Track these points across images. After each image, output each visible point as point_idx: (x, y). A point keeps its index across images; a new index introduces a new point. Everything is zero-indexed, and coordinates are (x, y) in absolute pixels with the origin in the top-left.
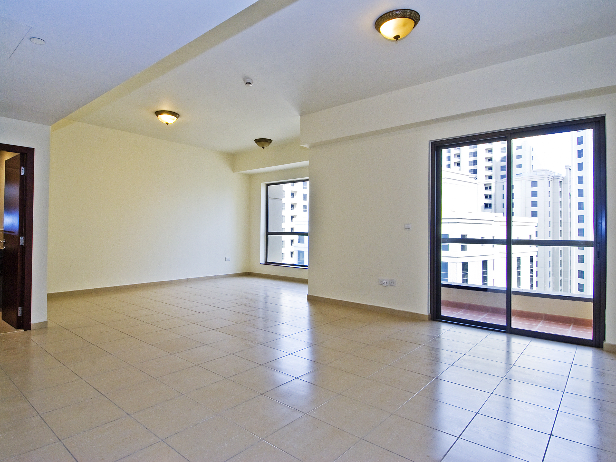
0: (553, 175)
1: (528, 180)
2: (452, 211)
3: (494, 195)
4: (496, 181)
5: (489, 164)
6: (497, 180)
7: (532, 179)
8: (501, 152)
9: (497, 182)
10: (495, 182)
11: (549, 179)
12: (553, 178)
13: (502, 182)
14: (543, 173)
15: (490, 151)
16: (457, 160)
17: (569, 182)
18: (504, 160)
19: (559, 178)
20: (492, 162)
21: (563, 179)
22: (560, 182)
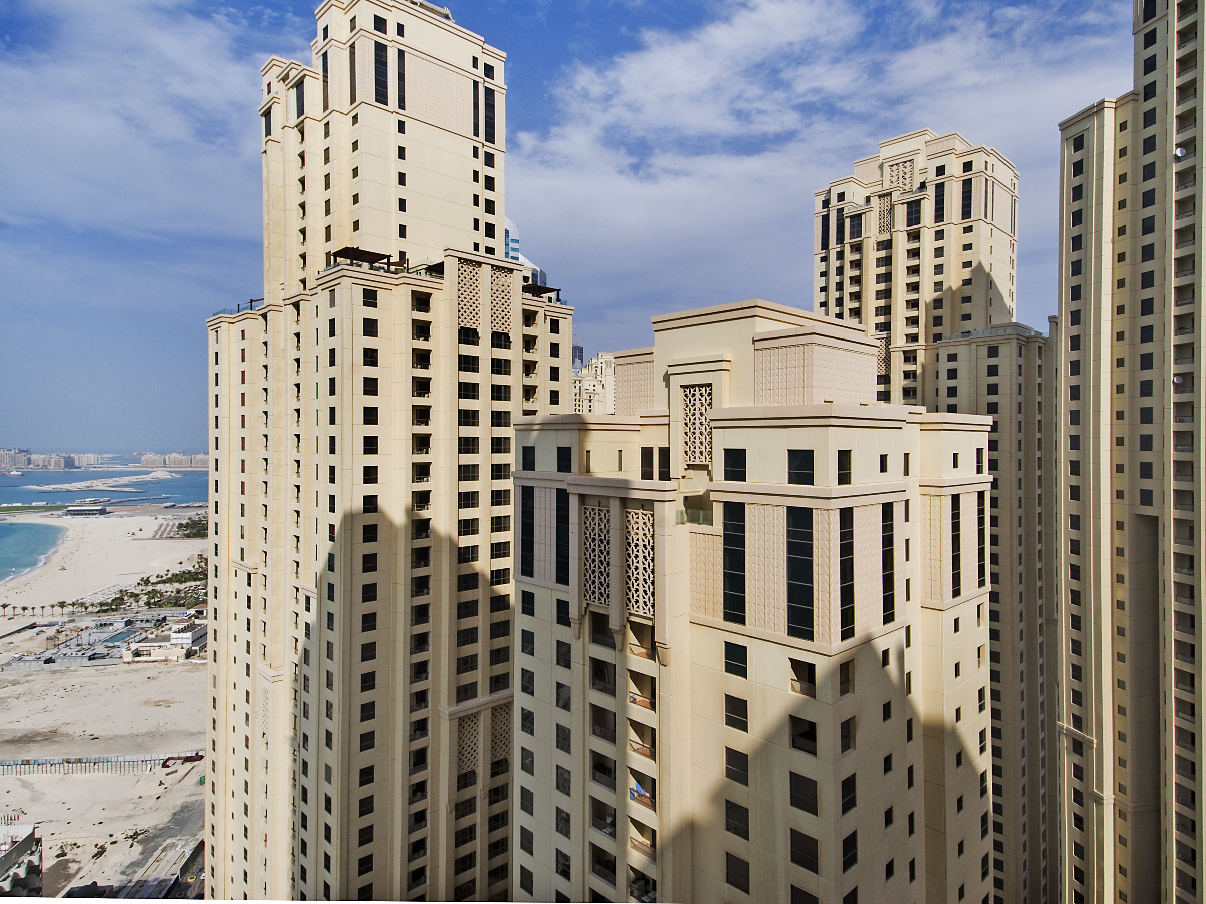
0: (1027, 335)
1: (981, 344)
3: (921, 372)
4: (926, 346)
5: (913, 313)
6: (927, 344)
7: (988, 343)
8: (934, 290)
9: (927, 348)
10: (922, 347)
11: (1020, 342)
12: (1025, 340)
13: (936, 347)
14: (1008, 331)
15: (915, 288)
16: (855, 304)
17: (1054, 348)
18: (939, 306)
19: (1039, 340)
20: (917, 310)
21: (1044, 342)
22: (1040, 347)
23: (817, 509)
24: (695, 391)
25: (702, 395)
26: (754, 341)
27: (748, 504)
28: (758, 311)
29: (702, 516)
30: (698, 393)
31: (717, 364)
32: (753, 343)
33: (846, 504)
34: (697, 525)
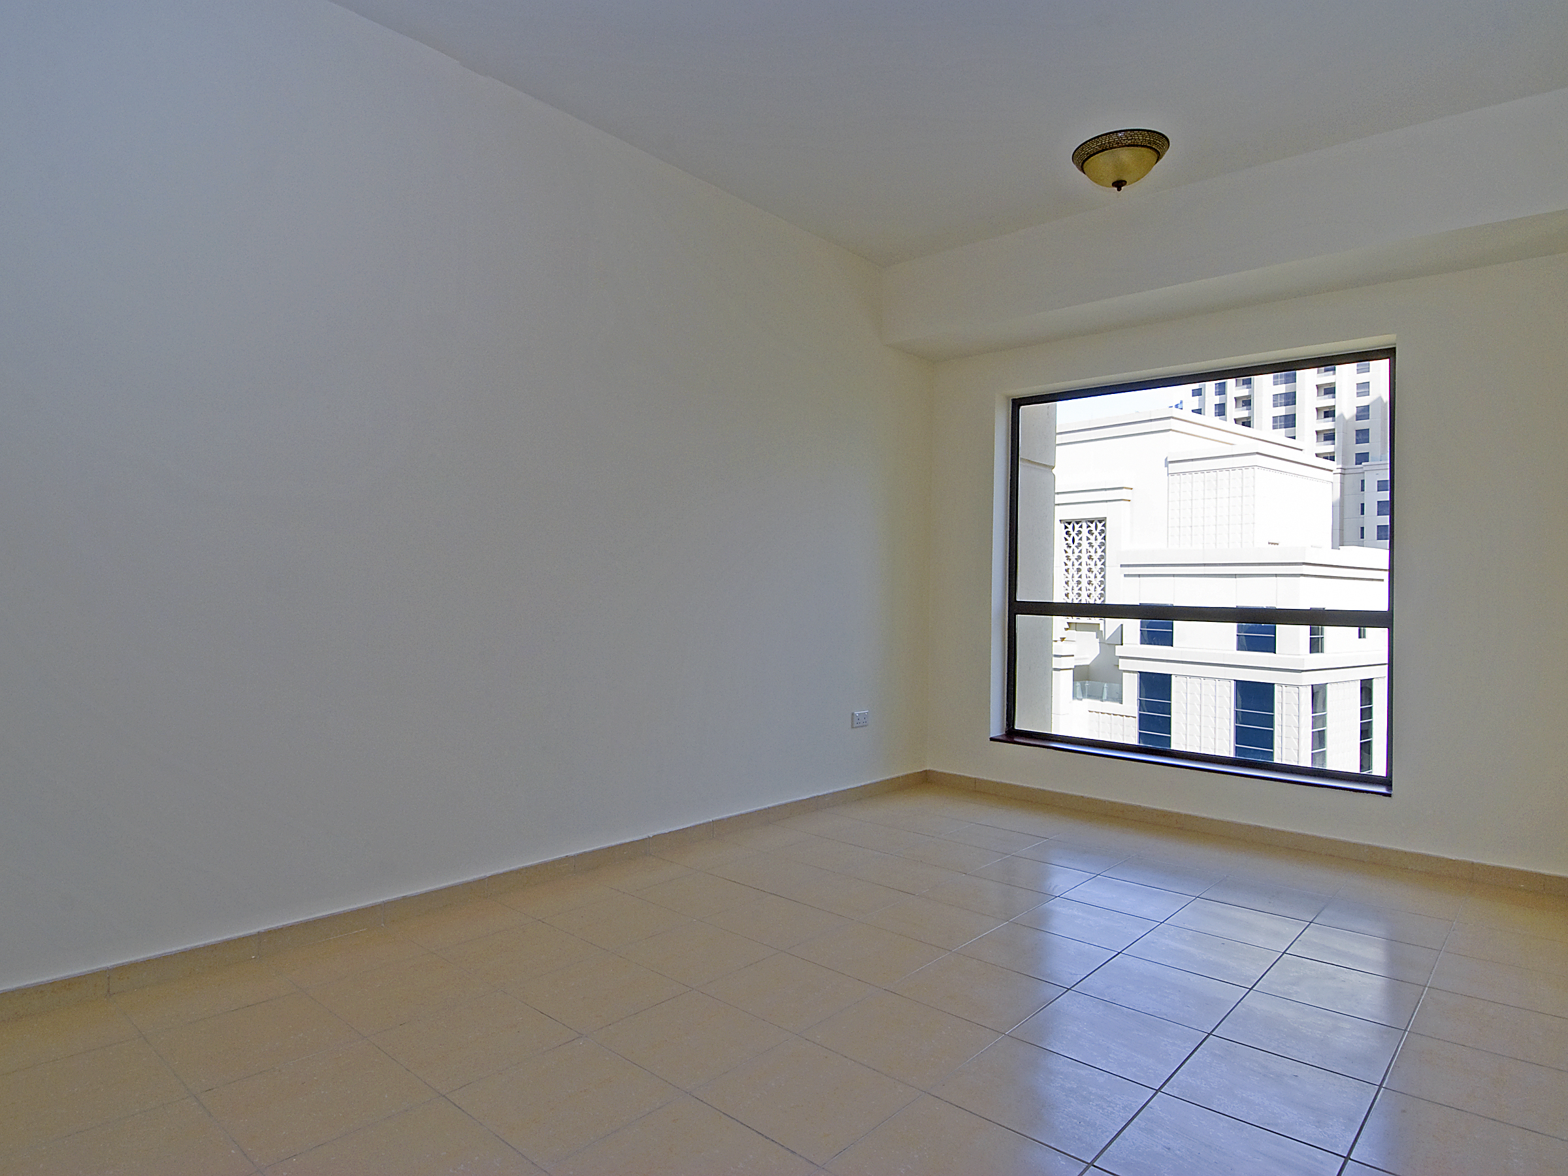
2: (1272, 544)
3: (1338, 505)
4: (1345, 469)
5: (1327, 424)
6: (1346, 467)
8: (1357, 393)
9: (1347, 472)
10: (1340, 471)
13: (1360, 471)
15: (1330, 390)
16: (1243, 413)
18: (1364, 415)
20: (1333, 421)
23: (1281, 685)
24: (1081, 527)
25: (1090, 532)
26: (1168, 463)
27: (1176, 675)
28: (1173, 424)
29: (1105, 690)
30: (1085, 530)
31: (1116, 493)
32: (1166, 466)
33: (1318, 679)
34: (1098, 702)
